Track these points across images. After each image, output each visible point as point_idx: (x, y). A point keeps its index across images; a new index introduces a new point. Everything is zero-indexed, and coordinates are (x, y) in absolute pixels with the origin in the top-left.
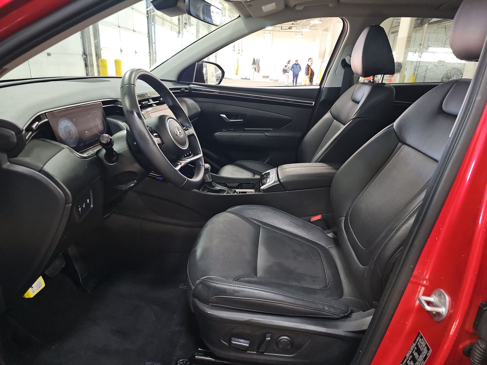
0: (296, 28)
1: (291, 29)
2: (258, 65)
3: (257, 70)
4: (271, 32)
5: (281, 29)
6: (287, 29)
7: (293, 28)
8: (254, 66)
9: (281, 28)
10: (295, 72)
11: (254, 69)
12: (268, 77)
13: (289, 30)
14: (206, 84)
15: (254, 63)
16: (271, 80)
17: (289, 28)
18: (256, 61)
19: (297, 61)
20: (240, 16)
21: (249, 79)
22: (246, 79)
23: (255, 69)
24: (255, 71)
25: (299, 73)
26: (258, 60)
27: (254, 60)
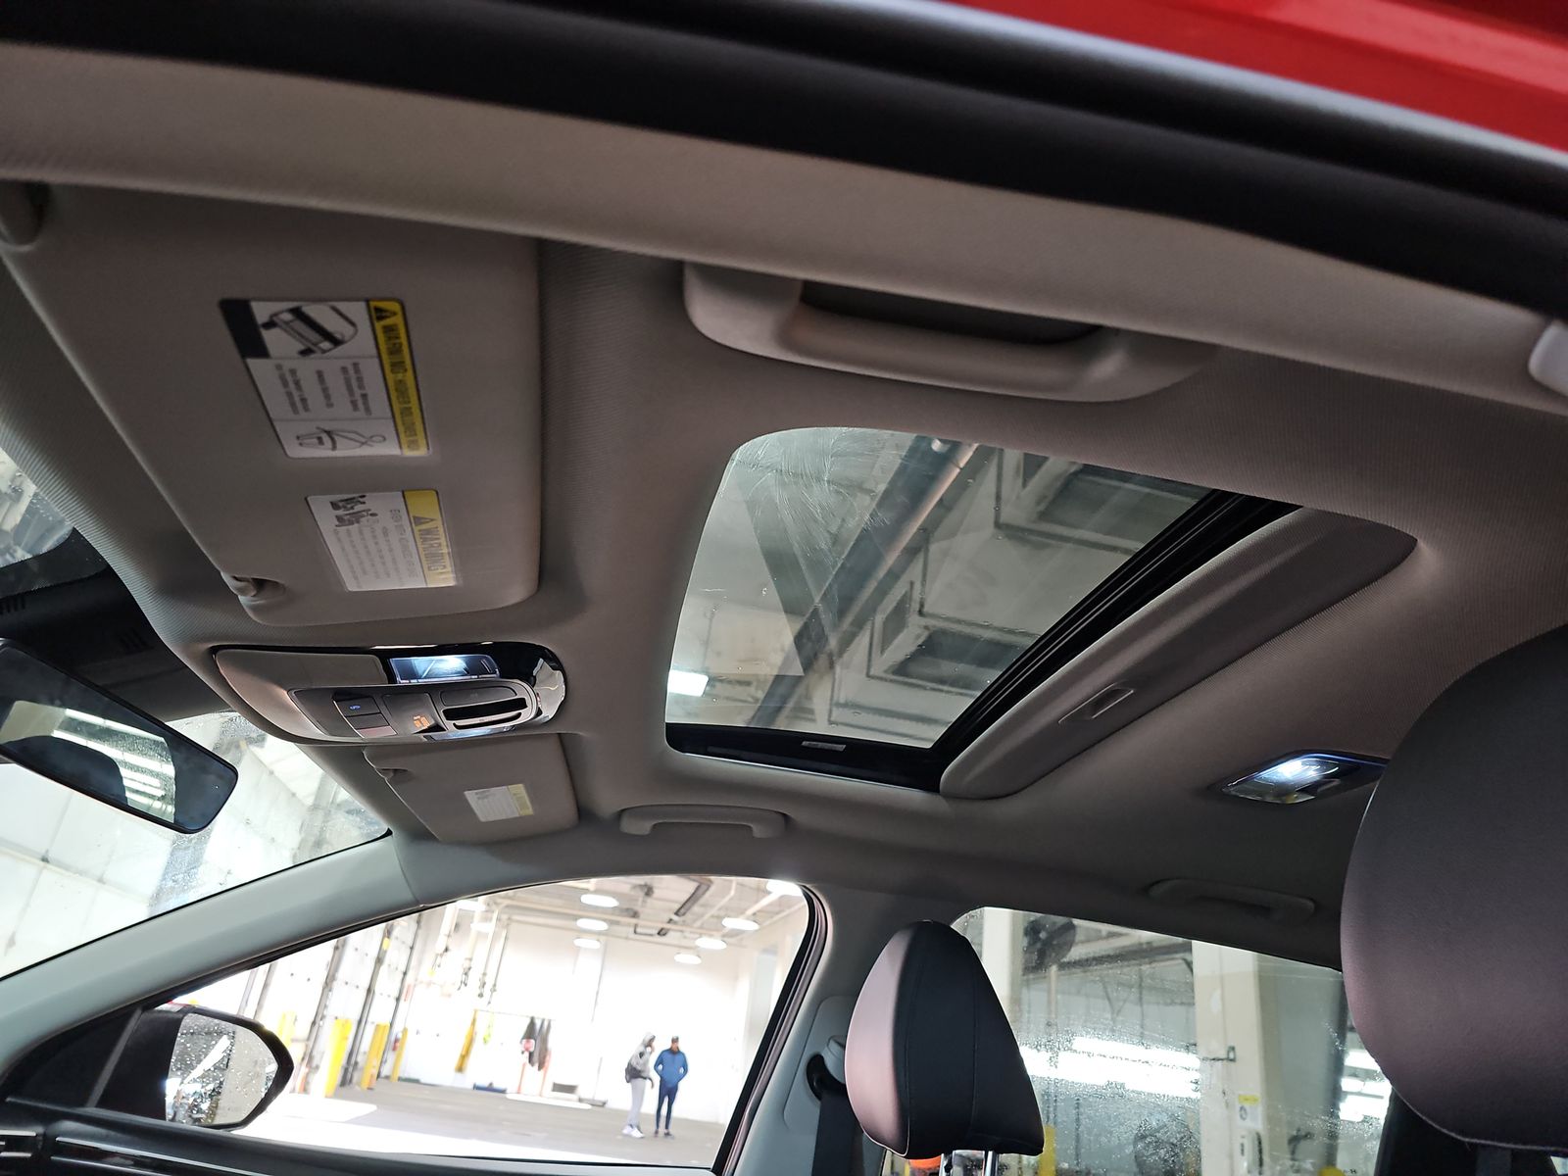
0: (683, 934)
1: (665, 935)
2: (544, 1041)
3: (536, 1058)
4: (603, 938)
5: (635, 932)
6: (651, 935)
7: (671, 934)
8: (528, 1046)
9: (632, 929)
10: (665, 1077)
11: (527, 1054)
12: (570, 1089)
13: (659, 939)
14: (166, 1123)
15: (530, 1033)
16: (581, 1100)
17: (659, 933)
18: (538, 1028)
19: (675, 1041)
20: (389, 833)
21: (503, 1091)
22: (490, 1089)
23: (531, 1055)
24: (530, 1061)
25: (682, 1085)
26: (546, 1024)
27: (532, 1024)
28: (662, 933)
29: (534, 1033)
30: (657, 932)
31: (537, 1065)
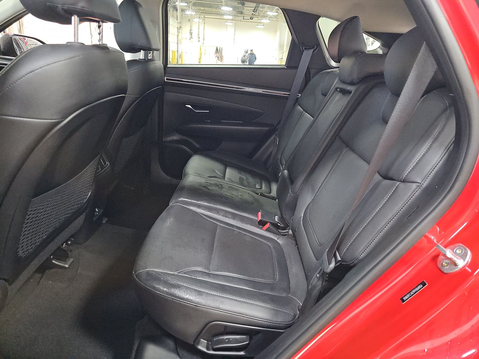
0: (257, 18)
1: (252, 19)
3: (219, 59)
4: (233, 21)
5: (244, 19)
6: (248, 19)
7: (254, 18)
9: (243, 18)
11: (217, 57)
13: (250, 20)
18: (219, 50)
24: (218, 59)
26: (221, 49)
27: (217, 49)
28: (252, 18)
29: (218, 51)
30: (250, 18)
31: (220, 60)
